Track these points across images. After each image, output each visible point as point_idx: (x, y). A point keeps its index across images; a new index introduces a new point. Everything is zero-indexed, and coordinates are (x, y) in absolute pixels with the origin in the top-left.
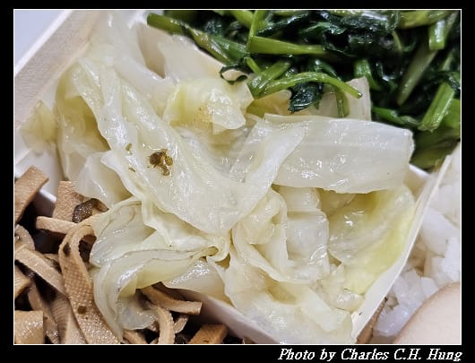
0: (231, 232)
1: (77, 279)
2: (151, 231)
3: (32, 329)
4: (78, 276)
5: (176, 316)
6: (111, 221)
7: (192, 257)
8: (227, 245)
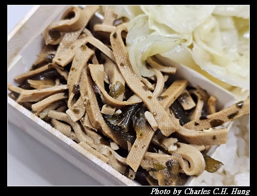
0: (193, 33)
1: (120, 50)
2: (154, 31)
3: (99, 71)
4: (120, 48)
5: (164, 74)
6: (135, 24)
7: (176, 41)
8: (191, 38)
